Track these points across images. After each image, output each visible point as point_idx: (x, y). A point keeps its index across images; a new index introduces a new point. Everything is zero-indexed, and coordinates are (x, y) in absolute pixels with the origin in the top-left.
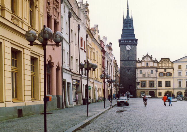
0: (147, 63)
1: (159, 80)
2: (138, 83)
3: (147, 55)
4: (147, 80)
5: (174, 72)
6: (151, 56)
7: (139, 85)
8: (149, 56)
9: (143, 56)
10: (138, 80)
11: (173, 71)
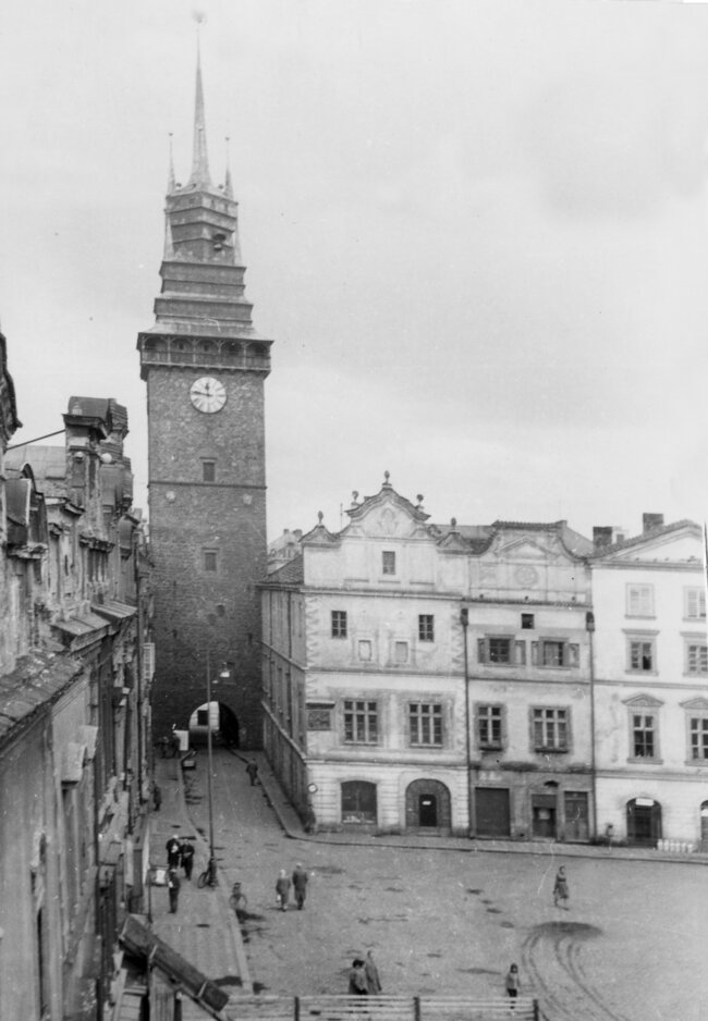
0: (389, 557)
1: (483, 694)
2: (320, 715)
3: (387, 489)
4: (390, 692)
5: (596, 635)
6: (415, 502)
7: (325, 724)
8: (403, 502)
9: (356, 494)
10: (318, 688)
11: (590, 630)
